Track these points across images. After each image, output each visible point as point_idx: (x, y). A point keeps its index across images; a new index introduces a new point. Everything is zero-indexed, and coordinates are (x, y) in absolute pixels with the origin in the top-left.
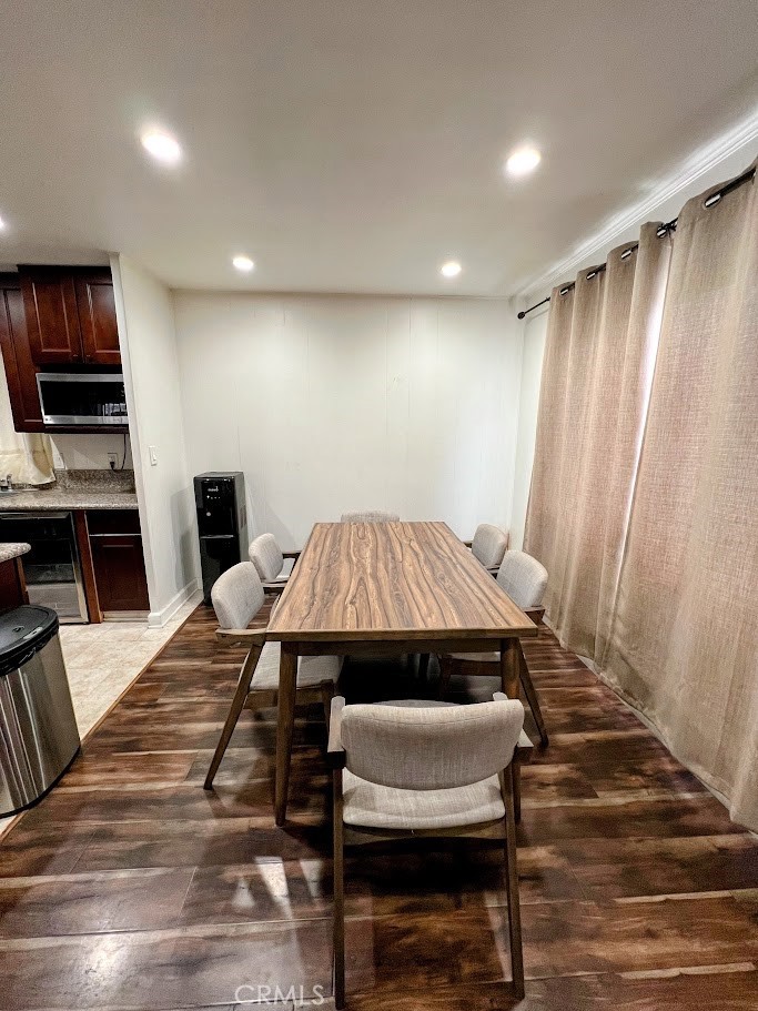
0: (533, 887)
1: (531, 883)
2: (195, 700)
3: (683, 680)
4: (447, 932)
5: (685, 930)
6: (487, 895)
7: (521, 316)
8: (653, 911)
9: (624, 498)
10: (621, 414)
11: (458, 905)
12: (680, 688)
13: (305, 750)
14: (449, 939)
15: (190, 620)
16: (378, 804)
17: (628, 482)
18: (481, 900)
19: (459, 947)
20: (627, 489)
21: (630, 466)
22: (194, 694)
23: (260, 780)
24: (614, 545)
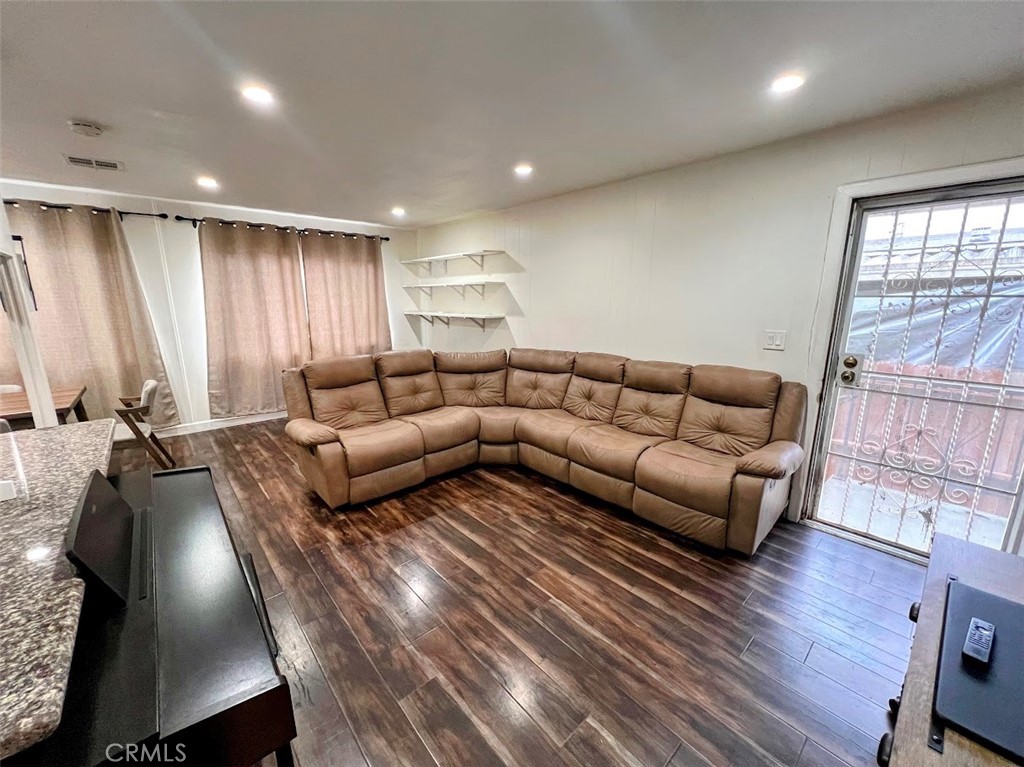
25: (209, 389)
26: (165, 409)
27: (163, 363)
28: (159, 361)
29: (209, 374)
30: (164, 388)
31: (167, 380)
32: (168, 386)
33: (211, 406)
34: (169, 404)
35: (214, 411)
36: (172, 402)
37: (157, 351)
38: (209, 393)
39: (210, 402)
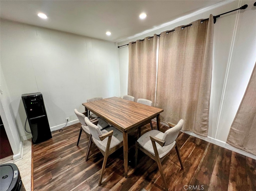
0: (172, 155)
1: (171, 155)
2: (68, 170)
3: (171, 113)
4: (169, 170)
5: (188, 148)
6: (168, 160)
7: (119, 47)
8: (184, 148)
9: (155, 85)
10: (152, 69)
11: (167, 165)
12: (171, 115)
13: (115, 161)
14: (170, 170)
15: (33, 151)
16: (163, 151)
17: (156, 82)
18: (168, 162)
19: (172, 170)
20: (155, 83)
21: (156, 79)
22: (65, 169)
23: (112, 174)
24: (154, 94)
25: (232, 126)
26: (202, 127)
27: (209, 104)
28: (207, 103)
29: (236, 117)
30: (205, 117)
31: (208, 113)
32: (208, 116)
33: (229, 136)
34: (205, 125)
35: (229, 140)
36: (207, 125)
37: (208, 97)
38: (231, 129)
39: (230, 134)
